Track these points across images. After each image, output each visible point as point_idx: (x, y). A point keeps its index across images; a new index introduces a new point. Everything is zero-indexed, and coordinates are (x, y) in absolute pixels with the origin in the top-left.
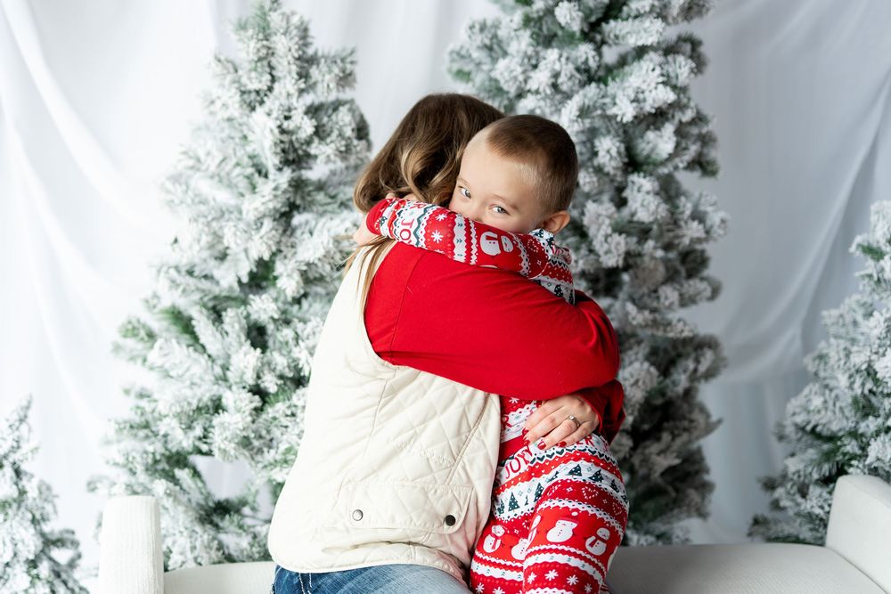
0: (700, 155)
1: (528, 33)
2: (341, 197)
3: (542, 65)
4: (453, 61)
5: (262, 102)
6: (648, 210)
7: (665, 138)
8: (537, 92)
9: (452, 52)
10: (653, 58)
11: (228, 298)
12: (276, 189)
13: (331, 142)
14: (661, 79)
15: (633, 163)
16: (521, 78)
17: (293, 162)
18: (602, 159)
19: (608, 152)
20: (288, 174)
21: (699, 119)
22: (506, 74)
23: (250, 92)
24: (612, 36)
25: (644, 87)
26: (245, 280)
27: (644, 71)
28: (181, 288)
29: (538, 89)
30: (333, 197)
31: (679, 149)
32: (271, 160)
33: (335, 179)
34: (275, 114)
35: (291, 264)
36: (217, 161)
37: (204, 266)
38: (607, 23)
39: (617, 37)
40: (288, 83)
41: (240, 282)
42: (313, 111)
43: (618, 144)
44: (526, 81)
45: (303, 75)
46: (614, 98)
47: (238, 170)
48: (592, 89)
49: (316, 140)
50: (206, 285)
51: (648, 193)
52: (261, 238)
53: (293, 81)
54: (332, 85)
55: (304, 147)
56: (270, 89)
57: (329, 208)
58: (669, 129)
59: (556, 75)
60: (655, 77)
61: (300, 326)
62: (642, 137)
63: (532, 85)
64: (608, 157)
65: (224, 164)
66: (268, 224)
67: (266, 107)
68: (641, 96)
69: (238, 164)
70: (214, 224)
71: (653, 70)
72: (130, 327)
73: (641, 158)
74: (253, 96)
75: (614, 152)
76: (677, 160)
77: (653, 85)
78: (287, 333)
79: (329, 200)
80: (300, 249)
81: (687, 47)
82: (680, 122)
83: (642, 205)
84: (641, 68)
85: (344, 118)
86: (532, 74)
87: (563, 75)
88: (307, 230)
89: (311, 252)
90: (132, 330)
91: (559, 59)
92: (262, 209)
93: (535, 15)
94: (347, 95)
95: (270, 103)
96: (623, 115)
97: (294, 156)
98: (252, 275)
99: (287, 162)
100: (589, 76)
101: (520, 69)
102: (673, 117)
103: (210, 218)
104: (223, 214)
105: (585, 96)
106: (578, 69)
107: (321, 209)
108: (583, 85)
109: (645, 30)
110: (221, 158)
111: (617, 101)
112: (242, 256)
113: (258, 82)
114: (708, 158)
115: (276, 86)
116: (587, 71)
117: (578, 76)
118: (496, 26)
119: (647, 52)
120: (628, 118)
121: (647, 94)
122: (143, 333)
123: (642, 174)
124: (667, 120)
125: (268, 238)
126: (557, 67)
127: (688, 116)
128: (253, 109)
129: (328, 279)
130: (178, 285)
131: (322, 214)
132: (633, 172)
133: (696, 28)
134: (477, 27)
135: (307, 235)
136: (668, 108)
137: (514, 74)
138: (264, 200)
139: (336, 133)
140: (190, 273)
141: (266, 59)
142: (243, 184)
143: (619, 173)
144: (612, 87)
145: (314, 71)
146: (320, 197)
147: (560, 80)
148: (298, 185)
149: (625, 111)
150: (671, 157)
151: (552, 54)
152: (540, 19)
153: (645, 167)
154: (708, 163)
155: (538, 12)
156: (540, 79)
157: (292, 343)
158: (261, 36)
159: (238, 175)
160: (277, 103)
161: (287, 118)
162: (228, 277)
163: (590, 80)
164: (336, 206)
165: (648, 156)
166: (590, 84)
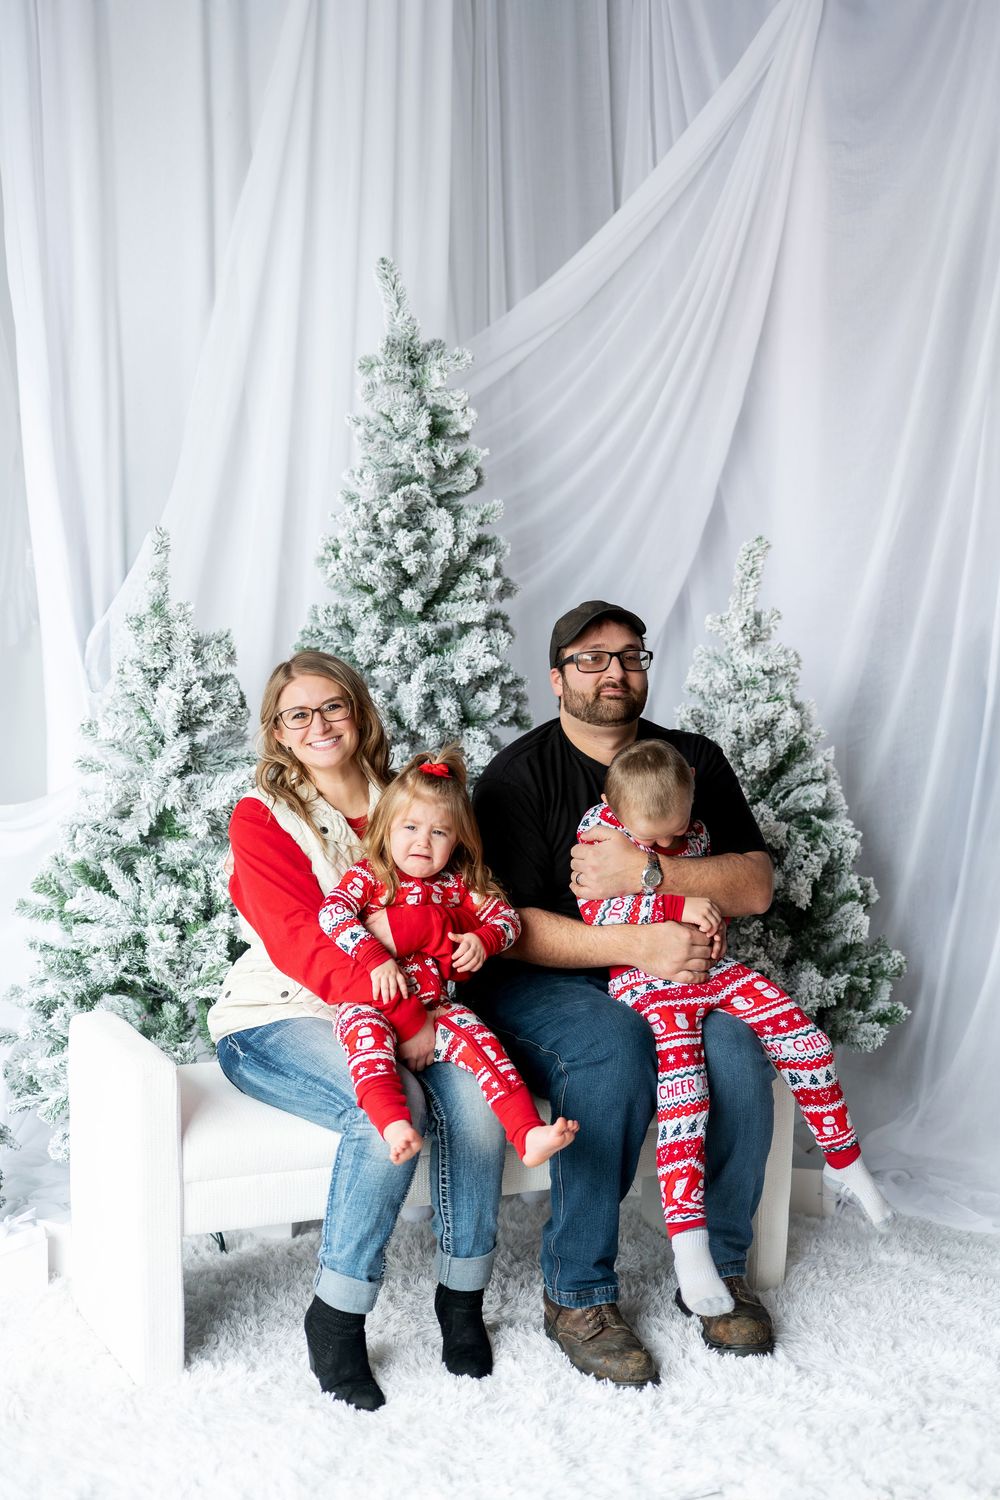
0: (517, 712)
1: (378, 614)
2: (226, 758)
3: (391, 641)
4: (305, 639)
5: (162, 679)
6: (485, 757)
7: (493, 697)
8: (388, 663)
9: (303, 633)
10: (478, 633)
11: (133, 850)
12: (181, 751)
13: (224, 710)
14: (488, 649)
15: (467, 720)
16: (374, 653)
17: (188, 729)
18: (444, 715)
19: (448, 710)
20: (185, 741)
21: (517, 682)
22: (362, 649)
23: (149, 671)
24: (443, 615)
25: (475, 655)
26: (146, 834)
27: (474, 643)
28: (96, 842)
29: (389, 661)
30: (219, 758)
31: (503, 706)
32: (170, 727)
33: (214, 744)
34: (178, 688)
35: (199, 813)
36: (123, 730)
37: (107, 825)
38: (439, 604)
39: (447, 616)
40: (186, 664)
41: (141, 836)
42: (206, 683)
43: (456, 703)
44: (377, 654)
45: (197, 655)
46: (452, 665)
47: (141, 738)
48: (432, 659)
49: (211, 710)
50: (114, 838)
51: (483, 743)
52: (175, 791)
53: (192, 660)
54: (222, 663)
55: (198, 715)
56: (171, 667)
57: (219, 766)
58: (495, 689)
59: (403, 648)
60: (483, 647)
61: (208, 867)
62: (473, 697)
63: (383, 657)
64: (449, 714)
65: (128, 732)
66: (176, 782)
67: (168, 683)
68: (472, 663)
69: (140, 733)
70: (129, 783)
71: (481, 642)
72: (43, 881)
73: (472, 715)
74: (153, 672)
75: (453, 710)
76: (502, 715)
77: (482, 654)
78: (198, 873)
79: (219, 761)
80: (200, 802)
81: (499, 622)
82: (503, 683)
83: (480, 753)
84: (471, 641)
85: (230, 688)
86: (383, 648)
87: (408, 648)
88: (205, 786)
89: (218, 802)
90: (43, 886)
91: (405, 635)
92: (174, 767)
93: (381, 600)
94: (229, 670)
95: (171, 677)
96: (461, 679)
97: (189, 724)
98: (151, 829)
99: (182, 729)
100: (428, 649)
101: (373, 645)
102: (497, 679)
103: (124, 778)
104: (132, 775)
105: (428, 665)
106: (419, 643)
107: (213, 768)
108: (423, 657)
109: (472, 610)
110: (126, 728)
111: (456, 668)
112: (145, 812)
113: (160, 662)
114: (523, 714)
115: (177, 665)
116: (426, 644)
117: (420, 648)
118: (347, 610)
119: (473, 628)
120: (465, 681)
121: (477, 661)
122: (54, 887)
123: (476, 728)
124: (493, 682)
125: (181, 792)
126: (404, 642)
127: (508, 679)
128: (154, 684)
129: (223, 826)
130: (93, 840)
131: (213, 773)
132: (467, 727)
133: (505, 606)
134: (332, 610)
135: (205, 790)
136: (493, 673)
137: (369, 648)
138: (175, 760)
139: (226, 702)
140: (97, 828)
141: (166, 643)
142: (144, 750)
143: (456, 728)
144: (449, 658)
145: (207, 653)
146: (210, 758)
147: (405, 653)
148: (194, 747)
149: (463, 676)
150: (498, 712)
151: (398, 632)
152: (385, 602)
153: (476, 723)
154: (523, 718)
155: (382, 597)
156: (390, 651)
157: (203, 880)
158: (164, 624)
159: (140, 743)
160: (179, 678)
161: (186, 692)
162: (131, 833)
163: (429, 653)
164: (224, 765)
165: (479, 713)
166: (429, 655)
